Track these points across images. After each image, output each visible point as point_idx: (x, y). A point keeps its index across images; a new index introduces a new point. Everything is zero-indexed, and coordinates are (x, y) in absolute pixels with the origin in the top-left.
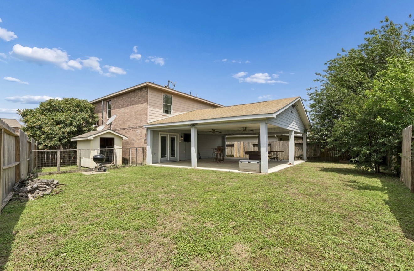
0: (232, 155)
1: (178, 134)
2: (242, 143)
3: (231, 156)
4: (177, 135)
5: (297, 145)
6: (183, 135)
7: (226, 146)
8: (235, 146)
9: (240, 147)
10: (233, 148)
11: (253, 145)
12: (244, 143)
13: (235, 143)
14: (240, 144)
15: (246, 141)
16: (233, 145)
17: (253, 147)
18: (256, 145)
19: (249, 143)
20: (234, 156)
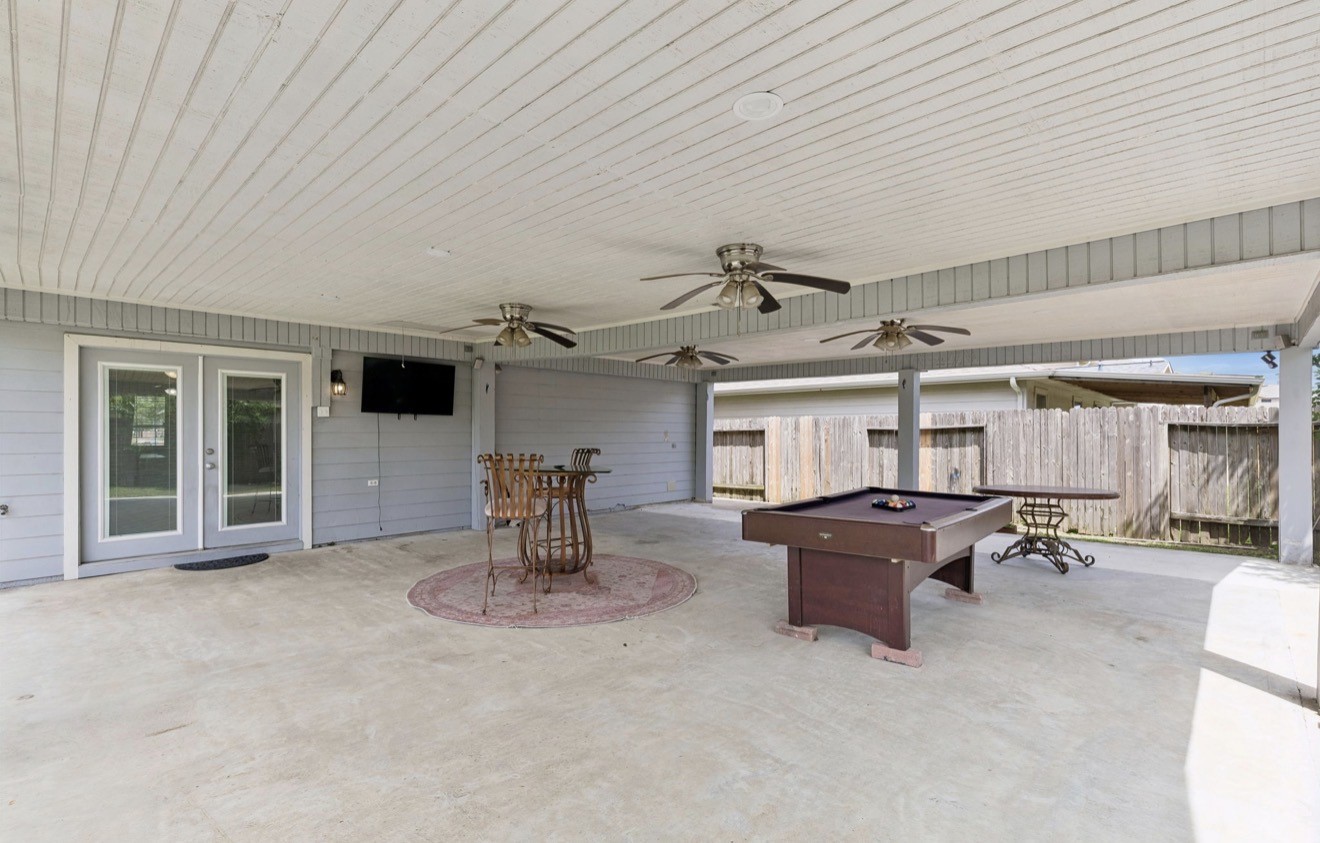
0: (754, 487)
1: (307, 361)
2: (806, 421)
3: (751, 493)
4: (294, 369)
5: (1181, 436)
6: (354, 369)
7: (710, 438)
8: (771, 439)
9: (797, 447)
10: (758, 450)
11: (871, 432)
12: (816, 424)
13: (772, 422)
14: (797, 428)
15: (831, 413)
16: (762, 433)
17: (872, 444)
18: (890, 432)
19: (845, 424)
20: (761, 493)
